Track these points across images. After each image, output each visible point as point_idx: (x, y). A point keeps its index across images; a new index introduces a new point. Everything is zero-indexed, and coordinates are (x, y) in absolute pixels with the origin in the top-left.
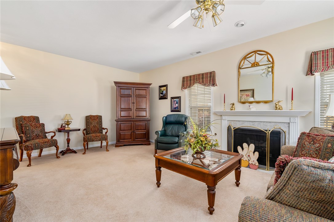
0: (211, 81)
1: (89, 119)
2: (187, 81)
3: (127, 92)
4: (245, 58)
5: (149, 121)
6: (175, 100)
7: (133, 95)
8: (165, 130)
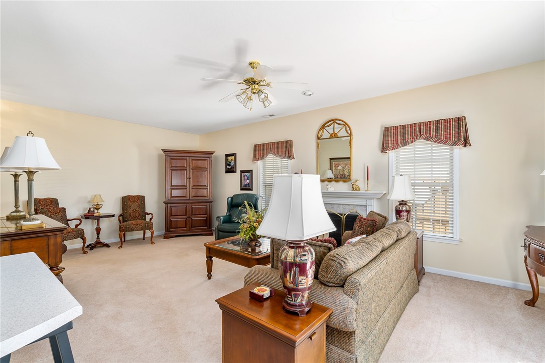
0: (287, 152)
1: (127, 201)
2: (260, 150)
3: (179, 163)
4: (323, 127)
5: (211, 202)
6: (245, 174)
7: (188, 167)
8: (230, 215)
